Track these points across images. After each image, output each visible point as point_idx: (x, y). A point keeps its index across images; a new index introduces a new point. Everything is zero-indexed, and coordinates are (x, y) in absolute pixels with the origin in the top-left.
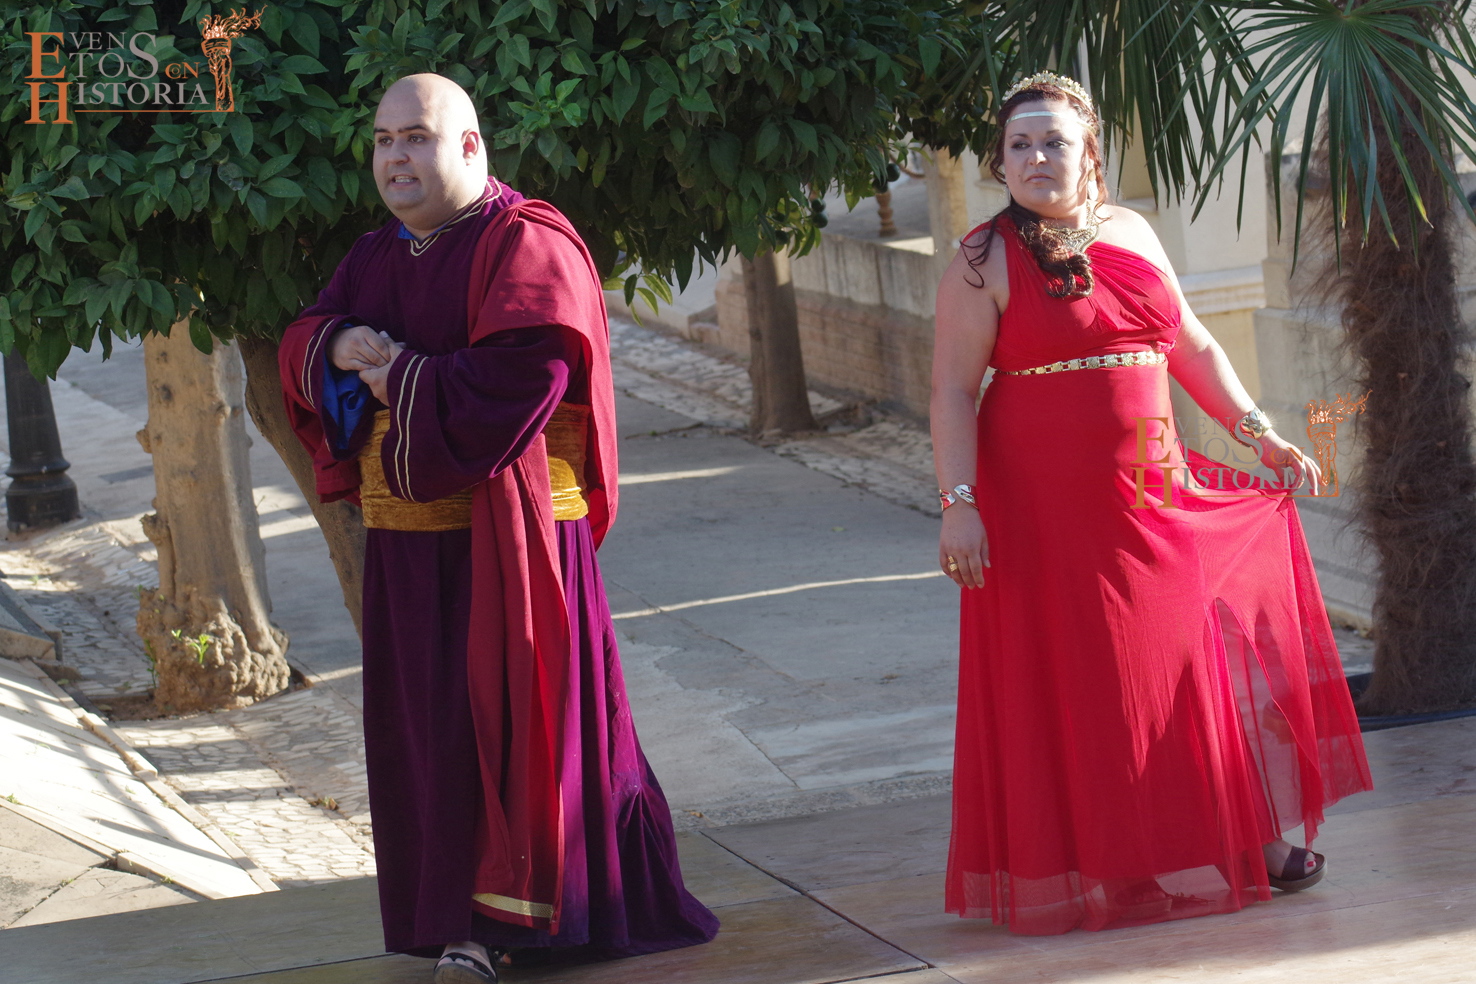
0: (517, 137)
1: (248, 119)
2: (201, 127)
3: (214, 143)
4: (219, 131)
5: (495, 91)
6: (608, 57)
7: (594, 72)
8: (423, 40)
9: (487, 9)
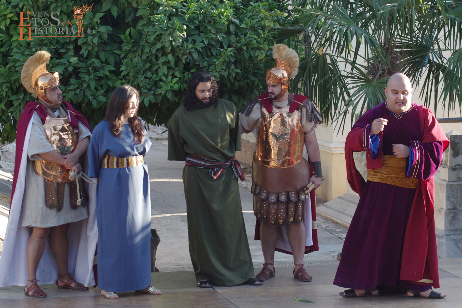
0: (161, 91)
1: (94, 80)
2: (82, 81)
3: (85, 86)
4: (87, 82)
5: (157, 79)
6: (187, 73)
7: (182, 77)
8: (140, 65)
9: (157, 58)
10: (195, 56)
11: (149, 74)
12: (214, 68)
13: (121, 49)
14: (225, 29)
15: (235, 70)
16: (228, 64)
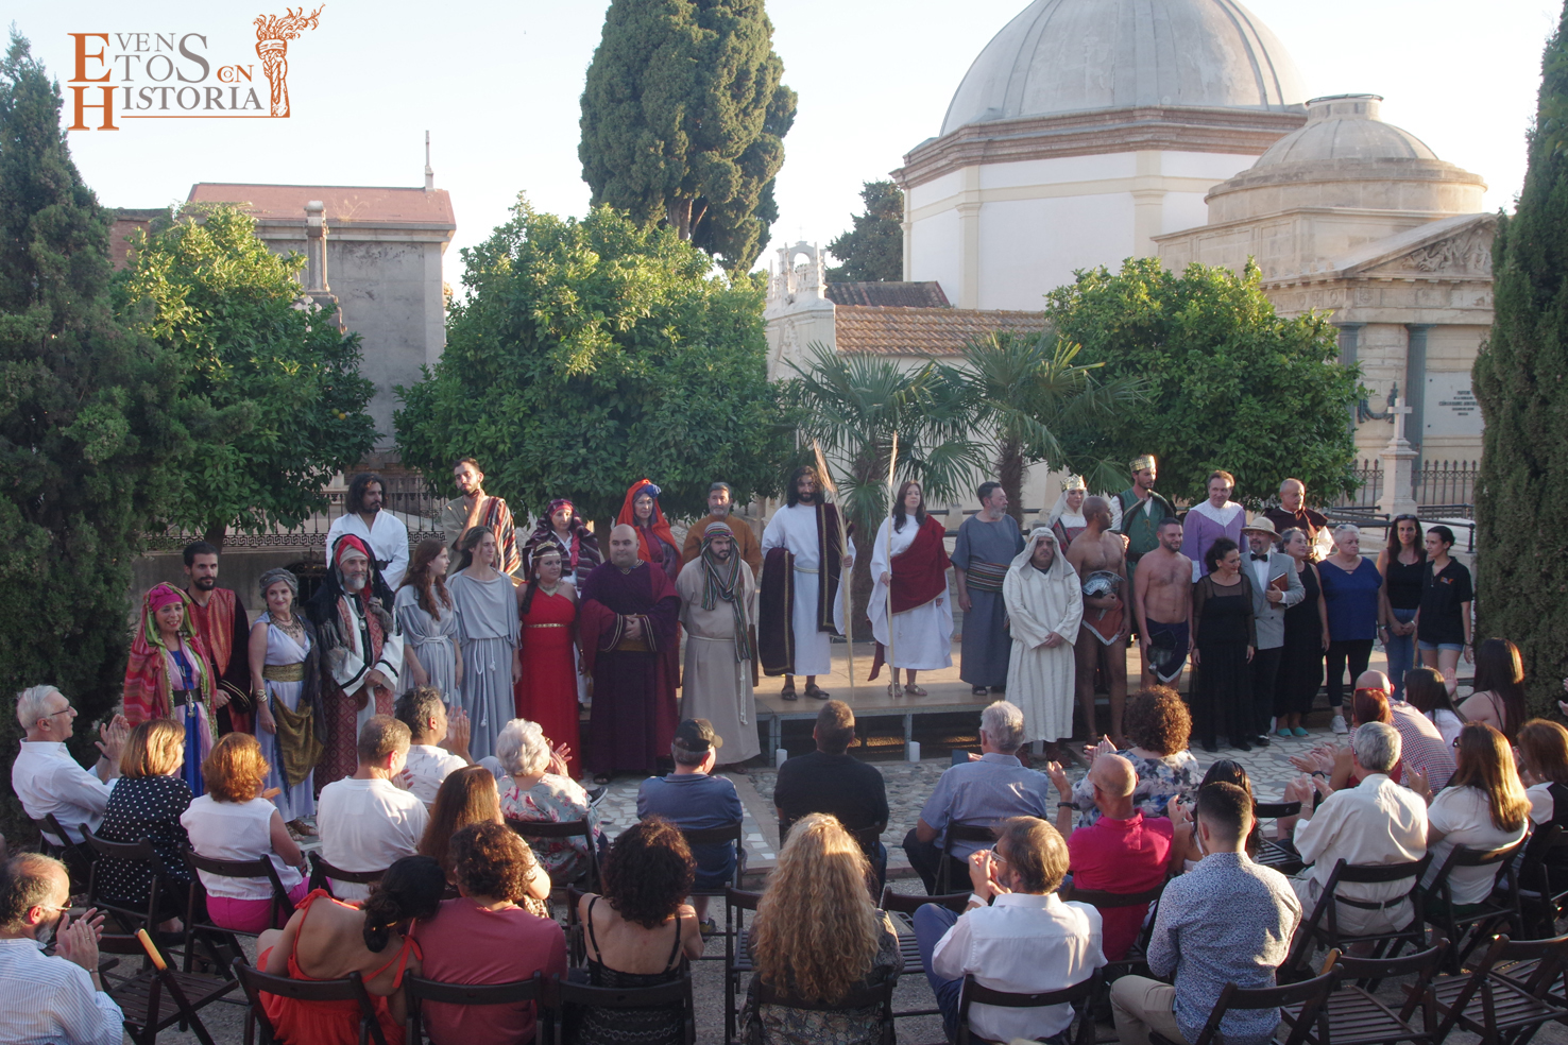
8: (645, 456)
9: (661, 451)
10: (697, 450)
11: (653, 466)
13: (626, 442)
14: (724, 425)
16: (726, 458)
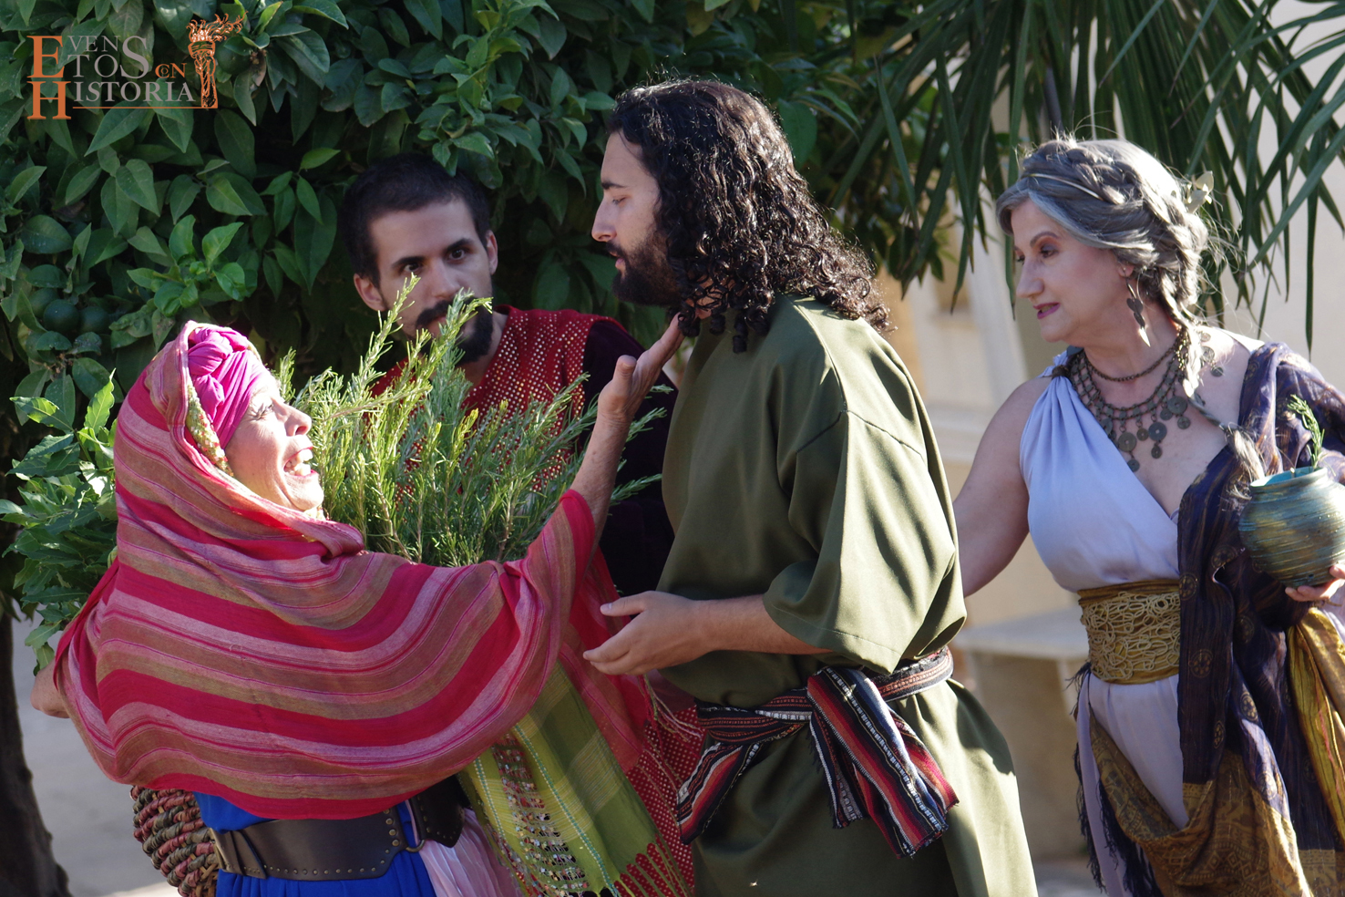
0: (148, 325)
6: (281, 181)
7: (261, 210)
10: (315, 61)
11: (48, 233)
12: (450, 111)
15: (582, 103)
16: (528, 73)
